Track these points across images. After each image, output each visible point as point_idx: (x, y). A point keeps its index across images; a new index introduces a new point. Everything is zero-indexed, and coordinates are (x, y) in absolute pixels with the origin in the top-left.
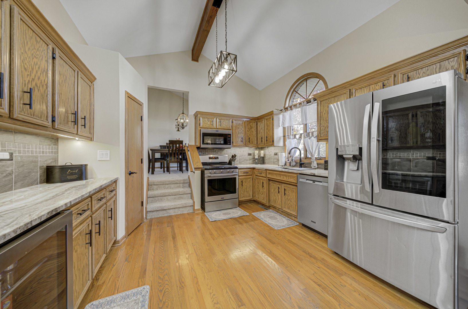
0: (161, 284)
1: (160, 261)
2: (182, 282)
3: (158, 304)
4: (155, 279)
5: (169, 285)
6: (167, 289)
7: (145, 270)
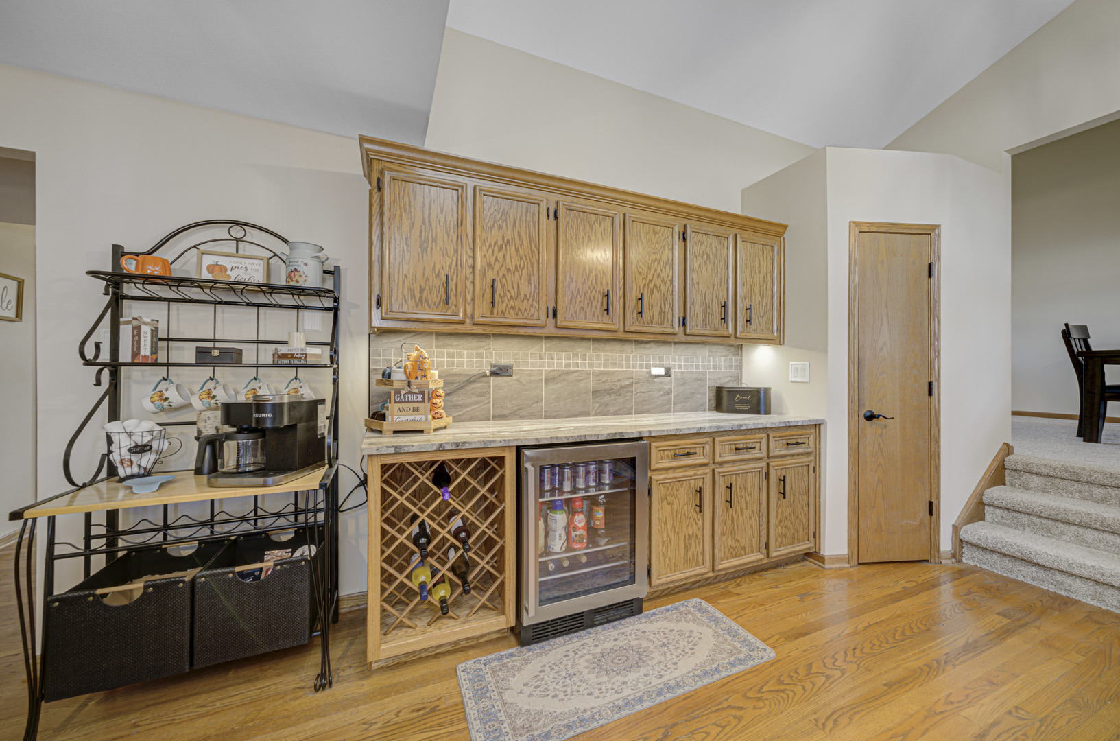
0: (795, 675)
1: (855, 649)
2: (836, 721)
3: (751, 689)
4: (799, 660)
5: (806, 694)
6: (793, 691)
7: (806, 634)
